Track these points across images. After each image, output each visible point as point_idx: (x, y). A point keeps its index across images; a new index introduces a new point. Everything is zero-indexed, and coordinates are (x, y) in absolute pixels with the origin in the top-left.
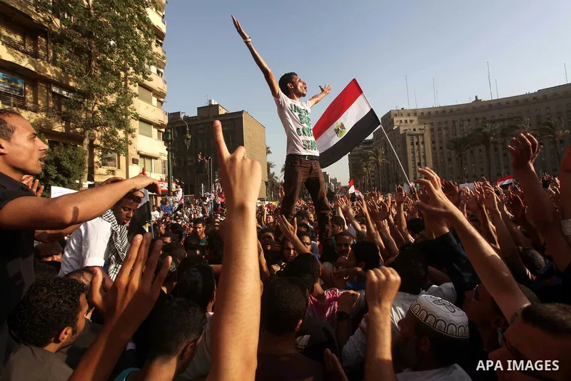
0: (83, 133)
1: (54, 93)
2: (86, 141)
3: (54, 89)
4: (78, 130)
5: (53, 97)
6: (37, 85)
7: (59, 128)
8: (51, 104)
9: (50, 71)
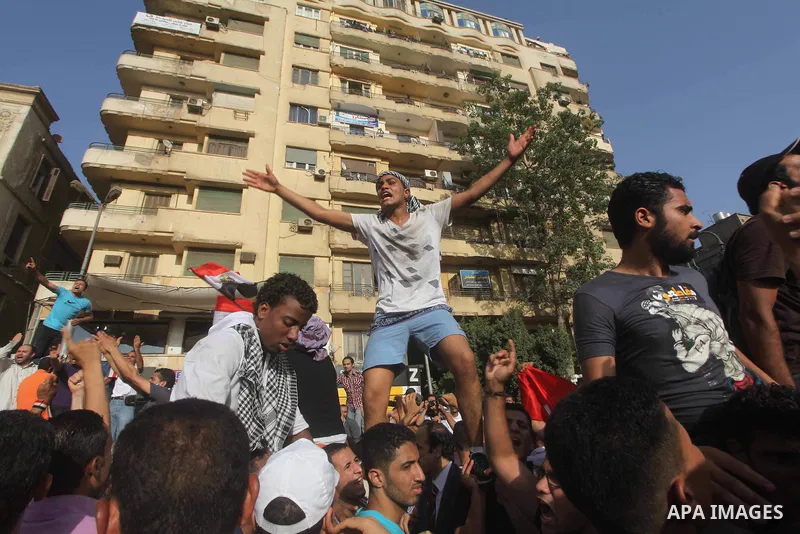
0: (556, 312)
1: (515, 275)
2: (561, 320)
3: (516, 271)
4: (548, 310)
5: (516, 279)
6: (499, 272)
7: (528, 313)
8: (516, 289)
9: (508, 254)
